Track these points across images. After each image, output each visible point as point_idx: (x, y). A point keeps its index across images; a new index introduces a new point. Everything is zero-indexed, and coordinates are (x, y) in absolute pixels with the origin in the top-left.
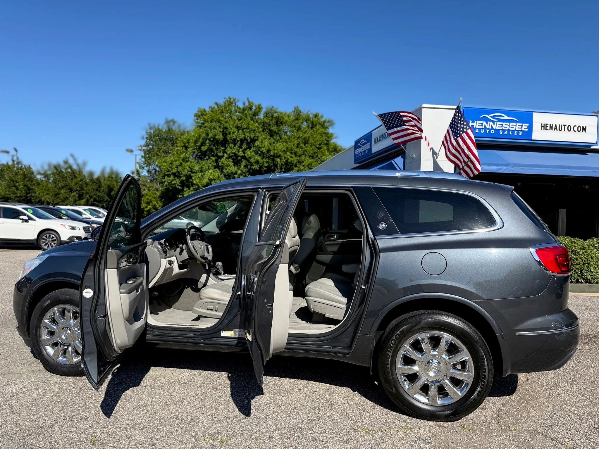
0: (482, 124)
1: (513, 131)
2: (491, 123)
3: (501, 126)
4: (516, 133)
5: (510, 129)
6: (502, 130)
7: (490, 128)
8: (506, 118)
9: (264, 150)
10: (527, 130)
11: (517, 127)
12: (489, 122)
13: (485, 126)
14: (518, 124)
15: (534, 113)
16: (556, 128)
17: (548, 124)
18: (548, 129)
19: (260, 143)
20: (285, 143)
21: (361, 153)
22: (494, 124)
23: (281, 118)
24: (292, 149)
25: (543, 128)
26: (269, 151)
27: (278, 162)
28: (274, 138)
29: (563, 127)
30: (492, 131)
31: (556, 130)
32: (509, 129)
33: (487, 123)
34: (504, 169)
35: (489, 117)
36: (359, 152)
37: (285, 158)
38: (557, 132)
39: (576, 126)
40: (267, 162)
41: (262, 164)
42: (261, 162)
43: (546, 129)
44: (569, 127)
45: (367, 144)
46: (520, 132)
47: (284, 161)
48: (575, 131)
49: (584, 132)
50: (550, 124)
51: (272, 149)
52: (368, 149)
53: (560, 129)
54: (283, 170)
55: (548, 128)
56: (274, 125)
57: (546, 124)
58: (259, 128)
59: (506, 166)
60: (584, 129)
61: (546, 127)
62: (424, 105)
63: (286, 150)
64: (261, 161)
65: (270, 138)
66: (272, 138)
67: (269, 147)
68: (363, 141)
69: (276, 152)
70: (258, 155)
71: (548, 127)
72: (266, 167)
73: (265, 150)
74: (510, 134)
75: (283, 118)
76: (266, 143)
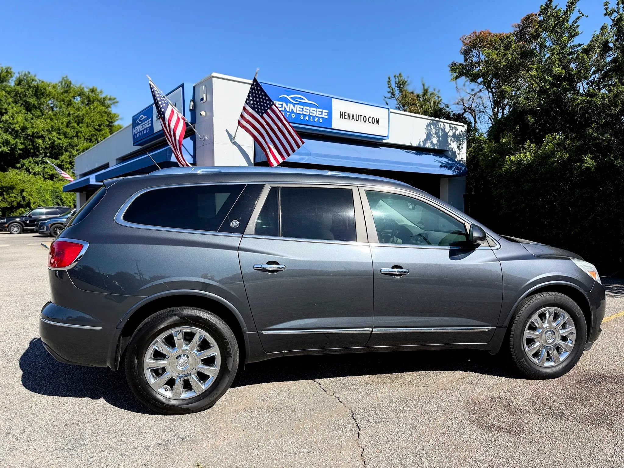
0: (282, 105)
1: (314, 117)
2: (292, 105)
3: (301, 110)
4: (316, 119)
5: (311, 114)
6: (303, 114)
7: (290, 111)
8: (307, 101)
9: (17, 127)
10: (327, 117)
11: (318, 113)
12: (289, 104)
13: (285, 108)
14: (318, 110)
15: (333, 99)
16: (353, 118)
17: (346, 113)
18: (346, 119)
19: (9, 117)
20: (48, 120)
21: (141, 132)
22: (294, 107)
23: (42, 89)
24: (59, 128)
25: (342, 116)
26: (24, 129)
27: (39, 145)
28: (32, 113)
29: (360, 117)
30: (292, 115)
31: (353, 120)
32: (309, 114)
33: (287, 105)
34: (306, 159)
35: (289, 98)
36: (139, 131)
37: (49, 139)
38: (354, 122)
39: (370, 117)
40: (21, 143)
41: (14, 145)
42: (12, 143)
43: (345, 118)
44: (365, 117)
45: (148, 121)
46: (321, 119)
47: (49, 143)
48: (370, 123)
49: (377, 124)
50: (348, 113)
51: (28, 125)
52: (149, 127)
53: (357, 120)
54: (48, 155)
55: (346, 117)
56: (32, 96)
57: (345, 113)
58: (8, 99)
59: (308, 156)
60: (378, 121)
61: (345, 115)
62: (214, 74)
63: (51, 129)
64: (12, 141)
65: (27, 112)
66: (29, 113)
67: (24, 123)
68: (142, 117)
69: (36, 130)
70: (8, 133)
71: (346, 115)
72: (20, 149)
73: (19, 127)
74: (311, 120)
75: (45, 89)
76: (20, 118)
